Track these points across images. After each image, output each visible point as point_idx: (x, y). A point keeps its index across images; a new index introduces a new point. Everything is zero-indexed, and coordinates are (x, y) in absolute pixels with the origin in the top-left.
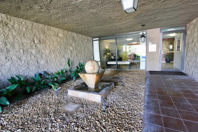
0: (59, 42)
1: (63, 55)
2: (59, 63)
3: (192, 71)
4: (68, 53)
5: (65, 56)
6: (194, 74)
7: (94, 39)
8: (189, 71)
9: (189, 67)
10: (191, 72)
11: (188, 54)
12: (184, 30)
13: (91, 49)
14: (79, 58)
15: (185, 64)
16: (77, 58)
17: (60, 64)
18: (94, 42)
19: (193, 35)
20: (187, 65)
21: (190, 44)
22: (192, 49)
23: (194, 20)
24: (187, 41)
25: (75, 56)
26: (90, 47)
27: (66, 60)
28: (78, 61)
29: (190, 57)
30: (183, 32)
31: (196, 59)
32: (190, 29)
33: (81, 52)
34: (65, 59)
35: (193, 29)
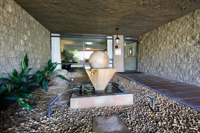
0: (6, 20)
1: (12, 46)
2: (4, 59)
3: (148, 70)
4: (21, 43)
5: (16, 47)
6: (149, 71)
7: (52, 35)
8: (144, 70)
9: (144, 67)
10: (146, 71)
11: (142, 58)
12: (137, 40)
13: (49, 46)
14: (36, 55)
15: (139, 65)
16: (33, 55)
17: (5, 61)
18: (52, 38)
19: (147, 44)
20: (142, 66)
21: (144, 50)
22: (147, 54)
23: (147, 33)
24: (140, 48)
25: (31, 52)
26: (48, 43)
27: (17, 56)
28: (34, 61)
29: (144, 60)
30: (136, 42)
31: (151, 61)
32: (143, 40)
33: (38, 47)
34: (16, 53)
35: (146, 40)
